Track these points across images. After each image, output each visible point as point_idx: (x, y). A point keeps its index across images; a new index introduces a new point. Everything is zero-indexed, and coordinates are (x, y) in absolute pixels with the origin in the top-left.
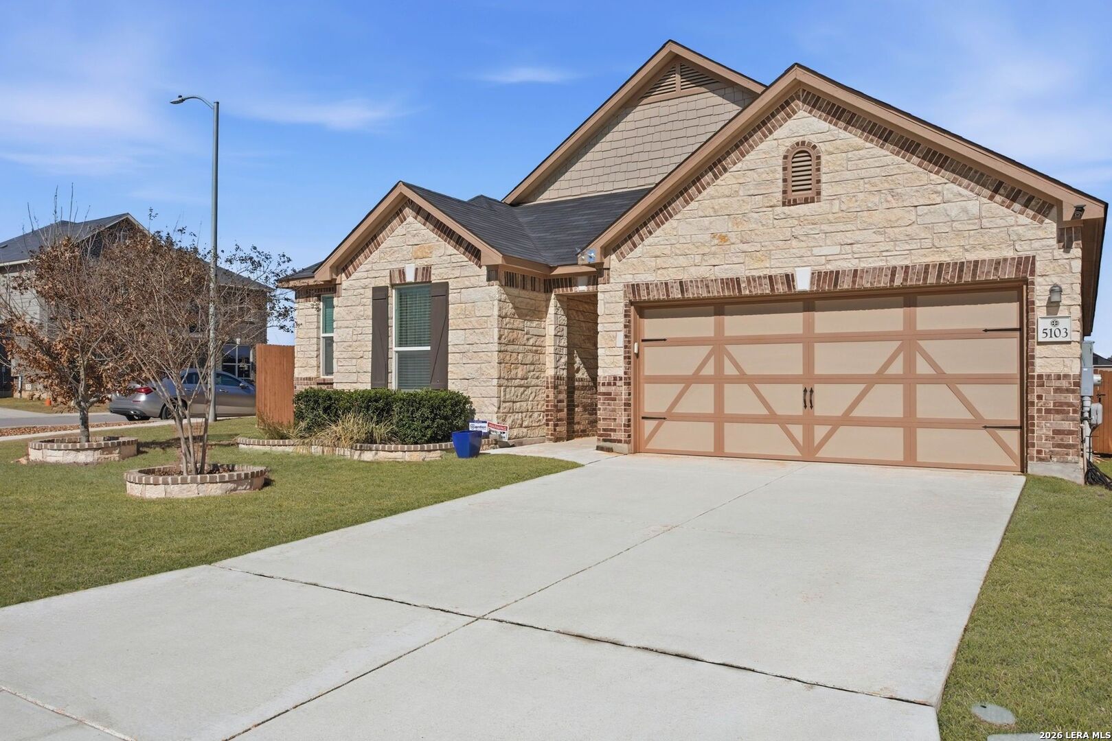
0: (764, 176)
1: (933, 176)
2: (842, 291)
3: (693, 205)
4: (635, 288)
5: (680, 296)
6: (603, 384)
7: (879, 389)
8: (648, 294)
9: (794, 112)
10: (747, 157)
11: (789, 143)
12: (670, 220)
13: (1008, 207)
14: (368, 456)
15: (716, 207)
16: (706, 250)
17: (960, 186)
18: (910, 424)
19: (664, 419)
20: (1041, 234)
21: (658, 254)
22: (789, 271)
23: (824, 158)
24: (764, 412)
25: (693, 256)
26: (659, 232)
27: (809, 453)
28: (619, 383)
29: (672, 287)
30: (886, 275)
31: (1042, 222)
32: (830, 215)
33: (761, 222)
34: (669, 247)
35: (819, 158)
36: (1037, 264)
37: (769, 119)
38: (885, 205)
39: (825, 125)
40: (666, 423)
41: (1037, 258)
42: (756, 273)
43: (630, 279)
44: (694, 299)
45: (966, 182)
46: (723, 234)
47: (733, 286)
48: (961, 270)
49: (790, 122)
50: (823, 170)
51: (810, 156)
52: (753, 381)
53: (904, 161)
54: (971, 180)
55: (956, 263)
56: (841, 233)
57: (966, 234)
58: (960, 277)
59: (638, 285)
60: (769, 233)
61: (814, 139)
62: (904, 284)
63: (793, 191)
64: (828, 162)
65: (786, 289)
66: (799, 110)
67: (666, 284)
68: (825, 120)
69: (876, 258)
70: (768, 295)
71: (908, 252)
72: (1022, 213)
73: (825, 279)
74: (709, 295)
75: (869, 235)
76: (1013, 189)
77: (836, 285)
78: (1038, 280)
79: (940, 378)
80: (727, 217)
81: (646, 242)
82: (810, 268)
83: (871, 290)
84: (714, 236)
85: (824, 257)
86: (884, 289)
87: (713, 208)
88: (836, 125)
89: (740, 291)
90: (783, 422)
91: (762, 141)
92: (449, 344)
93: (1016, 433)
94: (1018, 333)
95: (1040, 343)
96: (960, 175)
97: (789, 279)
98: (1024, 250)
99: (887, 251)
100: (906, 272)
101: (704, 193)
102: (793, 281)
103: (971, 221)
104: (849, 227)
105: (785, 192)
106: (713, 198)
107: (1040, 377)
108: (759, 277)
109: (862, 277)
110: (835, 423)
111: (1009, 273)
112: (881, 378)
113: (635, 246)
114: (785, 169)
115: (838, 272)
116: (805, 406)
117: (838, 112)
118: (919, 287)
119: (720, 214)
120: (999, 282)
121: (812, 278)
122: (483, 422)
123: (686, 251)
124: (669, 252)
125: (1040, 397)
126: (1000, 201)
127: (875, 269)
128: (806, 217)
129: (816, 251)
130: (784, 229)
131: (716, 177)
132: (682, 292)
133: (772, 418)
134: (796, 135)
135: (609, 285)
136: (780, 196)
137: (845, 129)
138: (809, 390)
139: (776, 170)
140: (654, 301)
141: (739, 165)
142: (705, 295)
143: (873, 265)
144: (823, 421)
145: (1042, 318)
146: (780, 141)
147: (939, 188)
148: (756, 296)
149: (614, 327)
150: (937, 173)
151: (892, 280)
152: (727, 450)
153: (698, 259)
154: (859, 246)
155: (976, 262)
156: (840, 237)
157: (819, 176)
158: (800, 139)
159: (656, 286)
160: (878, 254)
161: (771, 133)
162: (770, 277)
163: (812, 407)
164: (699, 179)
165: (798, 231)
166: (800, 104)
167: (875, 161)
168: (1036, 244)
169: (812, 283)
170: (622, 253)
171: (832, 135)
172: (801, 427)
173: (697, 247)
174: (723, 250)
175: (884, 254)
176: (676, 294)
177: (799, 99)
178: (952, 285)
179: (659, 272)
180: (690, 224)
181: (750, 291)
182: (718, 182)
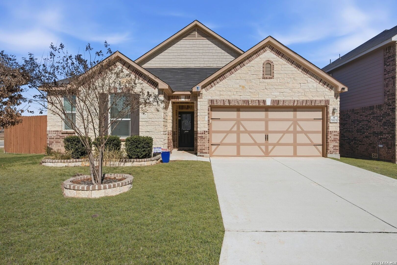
0: (257, 69)
1: (305, 75)
2: (279, 106)
3: (233, 75)
4: (212, 101)
5: (228, 105)
6: (200, 134)
7: (286, 135)
8: (217, 103)
9: (266, 51)
10: (251, 62)
11: (265, 60)
12: (225, 79)
13: (323, 86)
14: (129, 164)
15: (241, 77)
16: (238, 90)
17: (312, 79)
18: (295, 145)
19: (219, 145)
20: (330, 94)
21: (221, 90)
22: (264, 99)
23: (275, 66)
24: (253, 142)
25: (233, 92)
26: (221, 83)
27: (267, 154)
28: (206, 133)
29: (226, 101)
30: (292, 102)
31: (331, 91)
32: (277, 83)
33: (256, 83)
34: (225, 88)
35: (273, 66)
36: (330, 102)
37: (258, 52)
38: (292, 82)
39: (275, 56)
40: (220, 146)
41: (330, 100)
42: (254, 99)
43: (210, 98)
44: (233, 106)
45: (313, 78)
46: (243, 86)
47: (247, 102)
48: (312, 102)
49: (265, 53)
50: (275, 69)
51: (271, 65)
52: (249, 133)
53: (297, 70)
54: (314, 78)
55: (310, 100)
56: (280, 89)
57: (313, 92)
58: (311, 104)
59: (213, 100)
60: (258, 87)
61: (272, 60)
62: (297, 105)
63: (266, 75)
64: (276, 67)
65: (263, 105)
66: (268, 50)
67: (223, 100)
68: (275, 55)
69: (289, 97)
70: (257, 106)
71: (298, 96)
72: (326, 88)
73: (275, 102)
74: (238, 105)
75: (288, 90)
76: (324, 81)
77: (278, 104)
78: (330, 106)
79: (303, 132)
80: (244, 80)
81: (216, 86)
82: (270, 99)
83: (288, 106)
84: (240, 86)
85: (275, 96)
86: (292, 106)
87: (240, 77)
88: (278, 56)
89: (249, 104)
90: (259, 145)
91: (256, 58)
92: (140, 118)
93: (321, 147)
94: (322, 120)
95: (330, 123)
96: (312, 76)
97: (264, 101)
98: (327, 98)
99: (293, 95)
100: (298, 102)
101: (237, 72)
102: (266, 102)
103: (314, 89)
104: (282, 87)
105: (263, 75)
106: (240, 74)
107: (331, 132)
108: (255, 100)
109: (285, 102)
110: (274, 145)
111: (323, 104)
112: (287, 132)
113: (212, 87)
114: (263, 68)
115: (279, 100)
116: (266, 140)
117: (279, 52)
118: (300, 106)
119: (242, 79)
120: (320, 106)
121: (271, 102)
122: (159, 148)
123: (231, 90)
124: (225, 90)
125: (330, 137)
126: (321, 84)
127: (289, 100)
128: (270, 83)
129: (272, 94)
130: (263, 86)
131: (241, 67)
132: (229, 103)
133: (256, 144)
134: (267, 58)
135: (202, 99)
136: (262, 76)
137: (281, 58)
138: (267, 135)
139: (261, 68)
140: (219, 106)
141: (249, 64)
142: (237, 105)
143: (288, 99)
144: (271, 144)
145: (331, 116)
146: (262, 59)
147: (306, 79)
148: (254, 106)
149: (204, 114)
150: (306, 75)
151: (294, 104)
152: (241, 154)
153: (235, 93)
154: (285, 93)
155: (315, 100)
156: (279, 90)
157: (273, 71)
158: (268, 59)
159: (220, 101)
160: (290, 96)
161: (259, 56)
162: (259, 101)
163: (268, 140)
164: (235, 67)
165: (267, 87)
166: (268, 48)
167: (290, 69)
168: (330, 97)
169: (271, 103)
170: (207, 89)
171: (277, 59)
172: (264, 146)
173: (235, 89)
174: (243, 91)
175: (292, 96)
176: (227, 104)
177: (268, 47)
178: (309, 106)
179: (221, 96)
180: (232, 81)
181: (252, 104)
182: (241, 69)
